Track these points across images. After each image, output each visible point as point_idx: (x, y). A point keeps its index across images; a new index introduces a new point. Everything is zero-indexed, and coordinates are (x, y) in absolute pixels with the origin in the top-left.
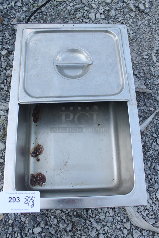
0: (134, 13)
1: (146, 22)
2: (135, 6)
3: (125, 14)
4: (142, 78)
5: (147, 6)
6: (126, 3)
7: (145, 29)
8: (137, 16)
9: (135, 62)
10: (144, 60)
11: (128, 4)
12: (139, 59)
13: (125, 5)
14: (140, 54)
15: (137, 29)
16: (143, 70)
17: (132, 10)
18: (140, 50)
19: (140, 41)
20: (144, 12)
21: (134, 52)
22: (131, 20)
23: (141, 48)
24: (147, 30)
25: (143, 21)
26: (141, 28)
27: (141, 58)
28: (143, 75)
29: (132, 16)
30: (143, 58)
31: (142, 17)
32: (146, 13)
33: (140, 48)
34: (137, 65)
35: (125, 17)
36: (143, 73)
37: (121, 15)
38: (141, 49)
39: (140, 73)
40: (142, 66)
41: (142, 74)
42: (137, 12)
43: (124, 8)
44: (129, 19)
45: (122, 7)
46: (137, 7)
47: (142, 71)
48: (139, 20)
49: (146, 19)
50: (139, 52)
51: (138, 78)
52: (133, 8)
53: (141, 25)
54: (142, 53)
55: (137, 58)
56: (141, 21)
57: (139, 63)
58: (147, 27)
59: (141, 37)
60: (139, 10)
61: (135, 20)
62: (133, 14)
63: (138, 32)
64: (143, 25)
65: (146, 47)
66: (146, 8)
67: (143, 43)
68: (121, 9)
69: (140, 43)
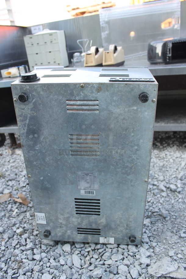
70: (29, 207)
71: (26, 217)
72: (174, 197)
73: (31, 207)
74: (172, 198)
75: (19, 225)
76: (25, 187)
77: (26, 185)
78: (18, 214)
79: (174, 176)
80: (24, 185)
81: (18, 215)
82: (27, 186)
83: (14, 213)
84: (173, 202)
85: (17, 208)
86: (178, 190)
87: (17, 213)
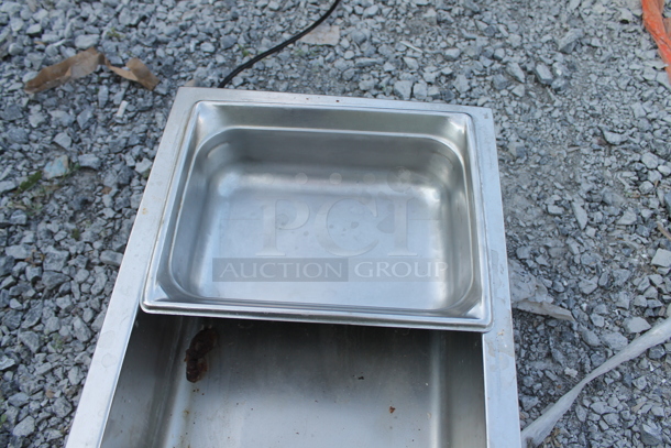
0: (522, 87)
1: (556, 113)
2: (524, 69)
3: (497, 88)
4: (541, 272)
5: (559, 72)
6: (500, 60)
7: (555, 132)
8: (530, 96)
9: (522, 224)
10: (549, 217)
11: (505, 64)
12: (535, 215)
13: (497, 66)
14: (538, 199)
15: (529, 129)
16: (547, 248)
17: (516, 79)
18: (539, 189)
19: (539, 163)
20: (550, 86)
21: (519, 194)
22: (514, 104)
23: (541, 183)
24: (560, 134)
25: (547, 110)
26: (543, 126)
27: (539, 210)
28: (546, 264)
29: (515, 96)
30: (546, 212)
31: (546, 99)
32: (557, 91)
33: (537, 183)
34: (529, 230)
35: (498, 96)
36: (544, 256)
37: (485, 91)
38: (542, 186)
39: (535, 255)
40: (543, 234)
41: (541, 260)
42: (531, 86)
43: (493, 72)
44: (506, 101)
45: (488, 70)
46: (530, 73)
47: (542, 250)
48: (536, 107)
49: (556, 104)
50: (535, 196)
51: (531, 270)
52: (521, 75)
53: (543, 120)
54: (544, 198)
55: (529, 211)
56: (543, 108)
57: (533, 226)
58: (558, 125)
59: (542, 152)
60: (537, 80)
61: (525, 106)
62: (519, 90)
63: (532, 137)
64: (548, 120)
65: (556, 180)
66: (555, 77)
67: (546, 168)
68: (486, 75)
69: (538, 169)
70: (158, 94)
71: (155, 124)
72: (542, 101)
73: (163, 96)
74: (537, 103)
75: (141, 150)
76: (136, 26)
77: (138, 22)
78: (131, 115)
79: (548, 37)
80: (134, 22)
81: (131, 119)
82: (142, 24)
83: (120, 113)
84: (538, 115)
85: (125, 98)
86: (556, 84)
87: (126, 111)
